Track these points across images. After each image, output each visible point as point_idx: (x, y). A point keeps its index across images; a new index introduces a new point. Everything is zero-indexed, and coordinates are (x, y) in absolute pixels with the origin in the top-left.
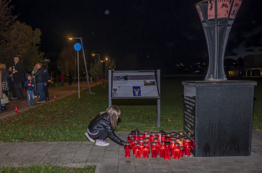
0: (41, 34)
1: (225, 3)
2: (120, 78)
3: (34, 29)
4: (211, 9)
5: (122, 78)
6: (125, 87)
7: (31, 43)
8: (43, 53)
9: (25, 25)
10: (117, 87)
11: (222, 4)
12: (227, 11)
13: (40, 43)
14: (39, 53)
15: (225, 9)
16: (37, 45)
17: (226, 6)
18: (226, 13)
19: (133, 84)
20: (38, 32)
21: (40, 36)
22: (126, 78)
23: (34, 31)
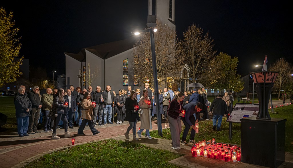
0: (238, 61)
1: (260, 75)
2: (239, 109)
3: (232, 58)
4: (254, 78)
5: (240, 109)
6: (239, 115)
7: (229, 69)
8: (240, 76)
9: (226, 55)
10: (234, 115)
11: (258, 76)
12: (263, 79)
13: (236, 68)
14: (237, 76)
15: (260, 78)
16: (235, 70)
17: (261, 76)
18: (263, 80)
19: (245, 113)
20: (236, 60)
21: (238, 63)
22: (243, 109)
23: (233, 59)
